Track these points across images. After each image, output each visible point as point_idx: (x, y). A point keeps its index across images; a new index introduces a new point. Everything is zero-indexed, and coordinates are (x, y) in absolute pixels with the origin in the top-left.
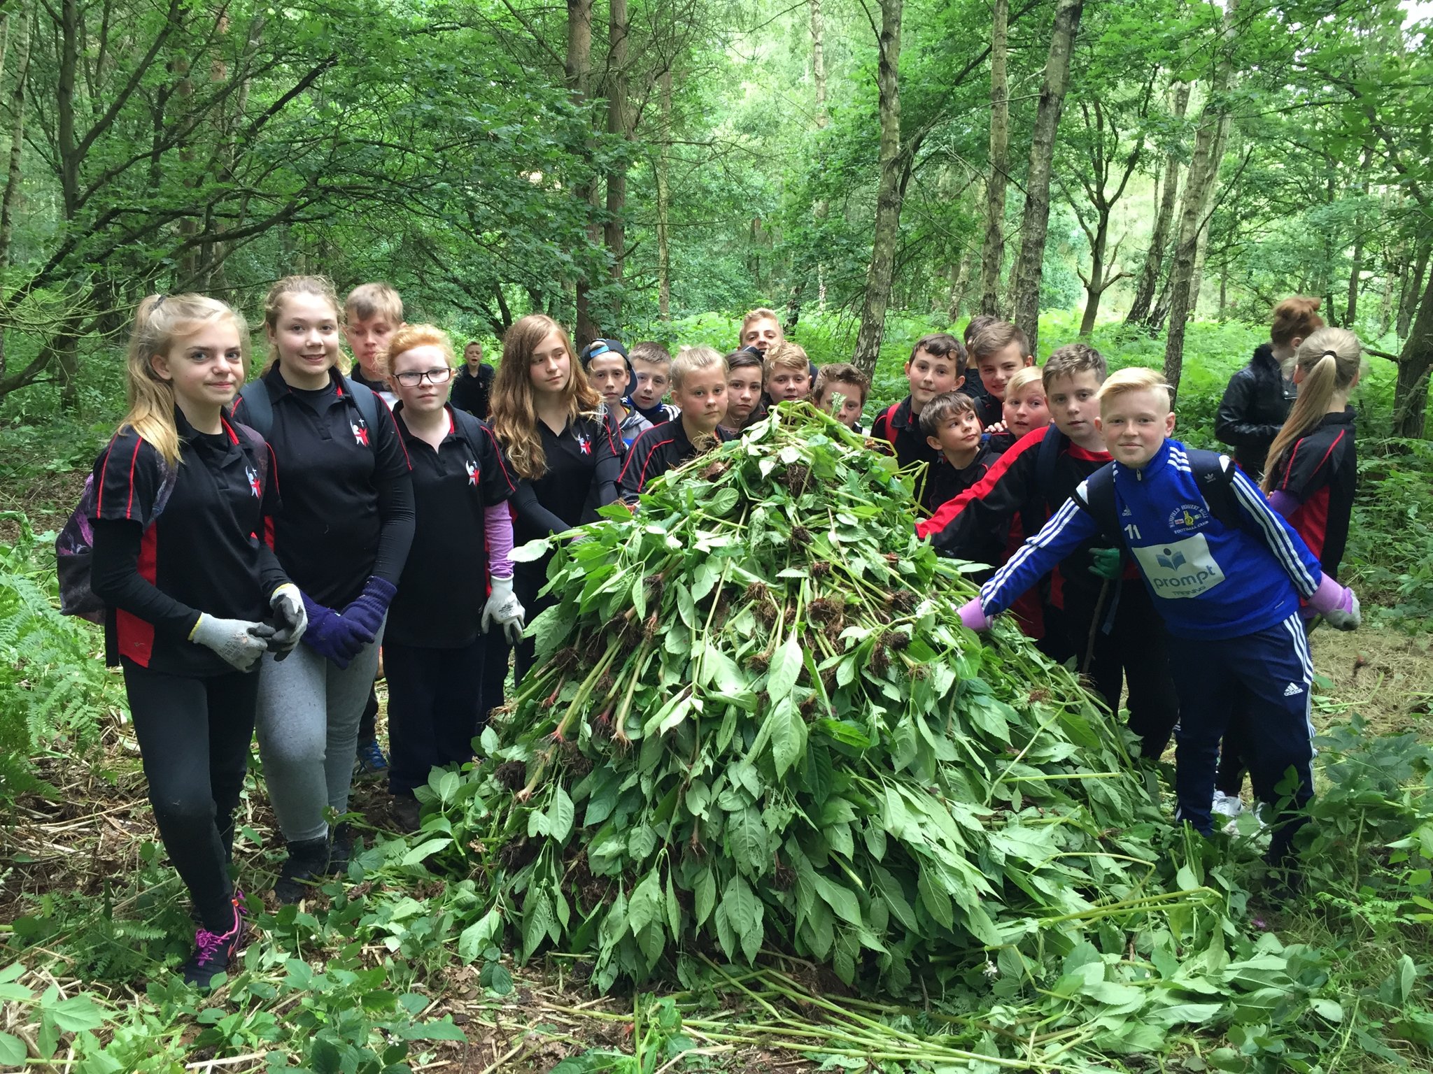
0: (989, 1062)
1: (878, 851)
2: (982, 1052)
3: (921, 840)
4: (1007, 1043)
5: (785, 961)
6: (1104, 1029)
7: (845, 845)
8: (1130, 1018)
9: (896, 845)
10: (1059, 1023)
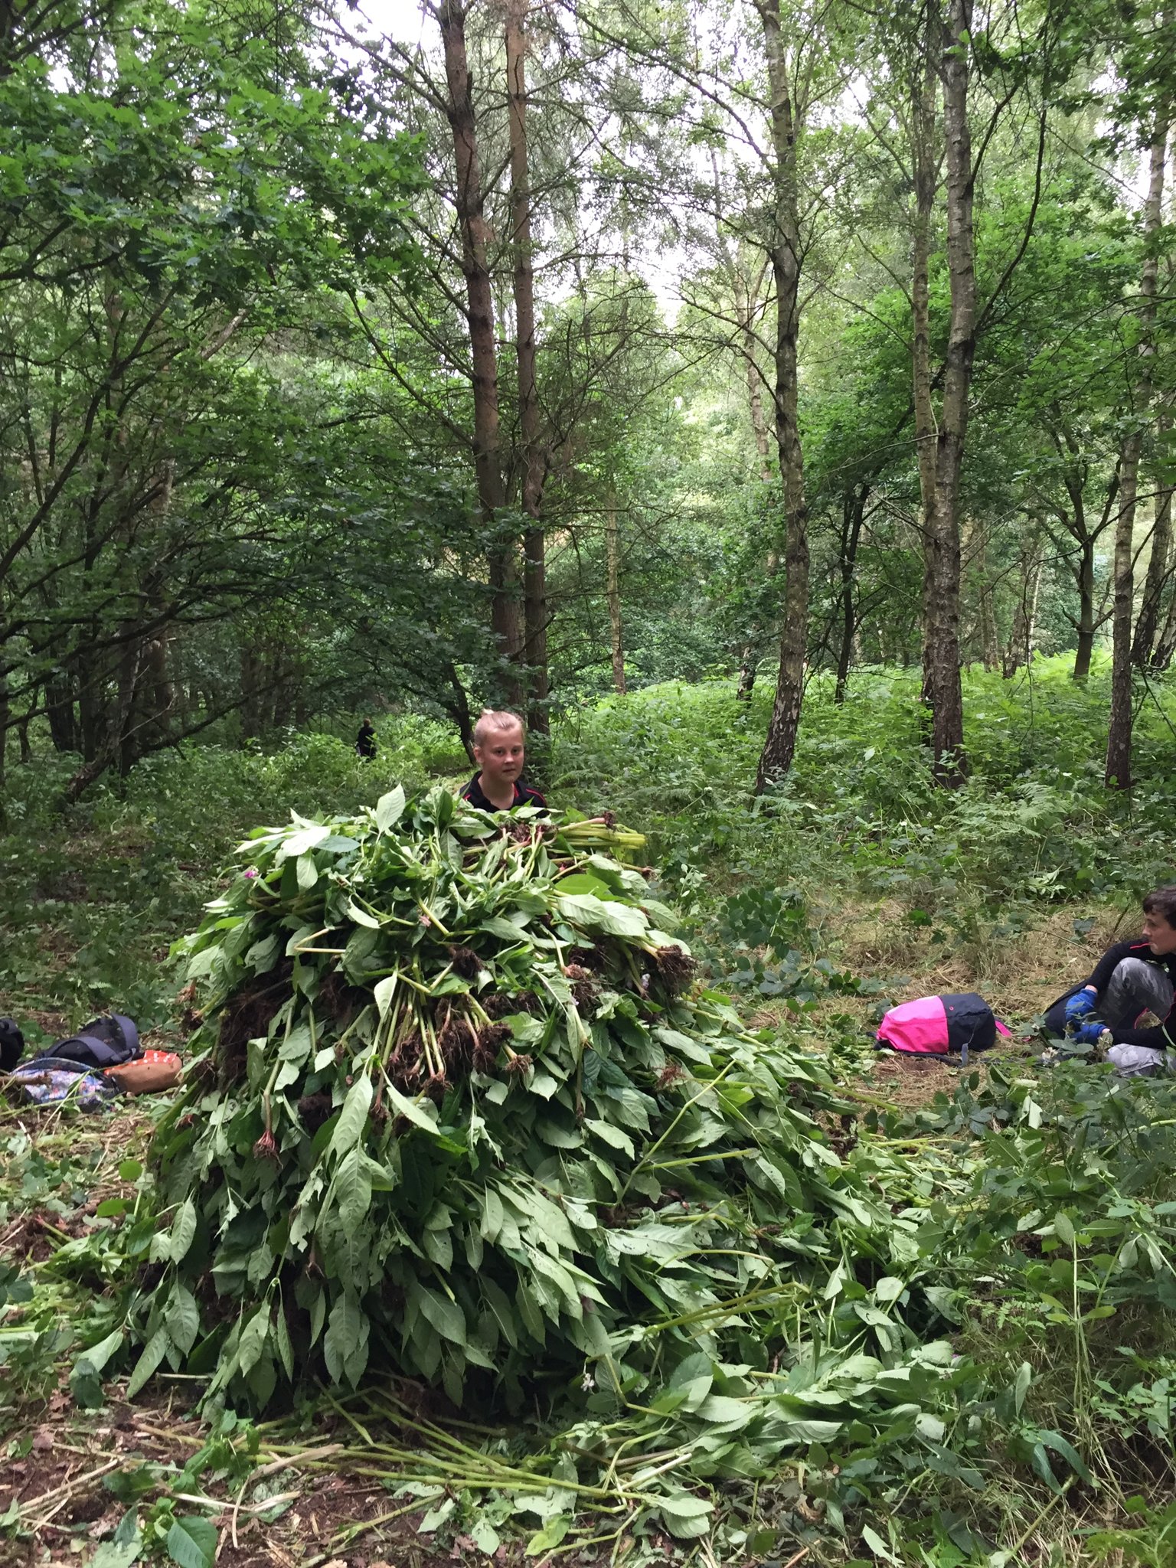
0: (567, 1489)
1: (474, 1261)
2: (562, 1477)
3: (518, 1245)
4: (589, 1468)
5: (396, 1382)
6: (701, 1451)
7: (442, 1255)
8: (735, 1437)
9: (493, 1250)
10: (656, 1443)
